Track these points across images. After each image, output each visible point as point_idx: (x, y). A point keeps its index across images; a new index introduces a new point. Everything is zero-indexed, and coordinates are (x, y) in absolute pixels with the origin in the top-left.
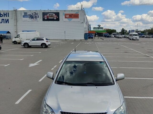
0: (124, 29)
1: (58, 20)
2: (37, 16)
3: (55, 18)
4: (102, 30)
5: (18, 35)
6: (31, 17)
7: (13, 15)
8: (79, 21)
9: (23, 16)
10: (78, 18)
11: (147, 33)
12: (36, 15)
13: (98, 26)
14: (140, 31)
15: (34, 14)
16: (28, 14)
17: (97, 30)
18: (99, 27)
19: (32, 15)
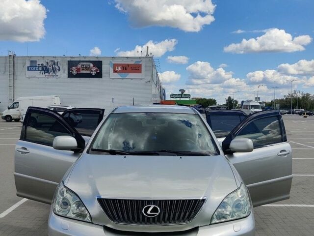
0: (232, 98)
1: (99, 75)
2: (58, 68)
3: (94, 73)
4: (188, 99)
5: (15, 103)
6: (45, 69)
7: (8, 65)
8: (141, 79)
9: (28, 67)
10: (141, 72)
11: (278, 106)
12: (54, 66)
13: (180, 91)
14: (264, 103)
15: (50, 64)
16: (39, 65)
17: (179, 99)
18: (182, 93)
19: (45, 66)
